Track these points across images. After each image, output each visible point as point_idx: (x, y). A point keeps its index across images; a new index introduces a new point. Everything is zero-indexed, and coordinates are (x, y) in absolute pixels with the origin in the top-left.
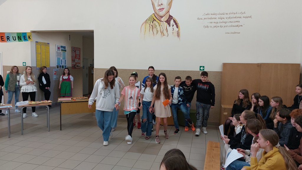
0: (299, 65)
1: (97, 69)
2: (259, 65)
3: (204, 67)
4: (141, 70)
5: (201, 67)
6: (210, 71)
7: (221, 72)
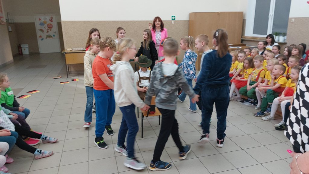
0: (242, 12)
1: (66, 21)
2: (219, 14)
3: (175, 17)
4: (117, 21)
5: (172, 17)
6: (180, 21)
7: (189, 21)
